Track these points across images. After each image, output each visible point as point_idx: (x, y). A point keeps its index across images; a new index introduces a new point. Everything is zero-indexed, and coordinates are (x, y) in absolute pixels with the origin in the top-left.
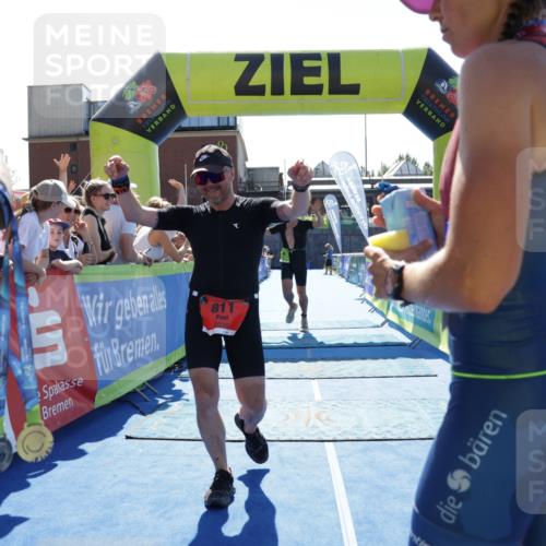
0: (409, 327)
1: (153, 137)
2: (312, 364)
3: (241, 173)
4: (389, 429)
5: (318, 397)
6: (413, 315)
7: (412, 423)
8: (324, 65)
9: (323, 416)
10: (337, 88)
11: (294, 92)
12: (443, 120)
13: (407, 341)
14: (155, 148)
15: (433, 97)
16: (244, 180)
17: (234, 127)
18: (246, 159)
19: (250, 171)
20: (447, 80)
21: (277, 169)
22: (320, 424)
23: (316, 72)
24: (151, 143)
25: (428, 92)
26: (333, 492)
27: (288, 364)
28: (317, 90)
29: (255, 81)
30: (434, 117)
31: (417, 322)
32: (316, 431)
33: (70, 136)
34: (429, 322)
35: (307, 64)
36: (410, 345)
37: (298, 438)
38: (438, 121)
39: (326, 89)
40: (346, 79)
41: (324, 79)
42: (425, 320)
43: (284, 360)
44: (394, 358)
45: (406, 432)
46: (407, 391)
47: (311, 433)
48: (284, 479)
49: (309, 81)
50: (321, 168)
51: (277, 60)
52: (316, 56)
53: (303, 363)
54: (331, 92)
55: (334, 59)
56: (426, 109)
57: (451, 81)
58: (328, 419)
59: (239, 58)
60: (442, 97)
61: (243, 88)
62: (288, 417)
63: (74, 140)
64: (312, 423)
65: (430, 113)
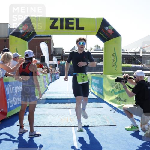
0: (96, 94)
1: (27, 40)
2: (69, 104)
3: (52, 49)
4: (89, 123)
5: (71, 114)
6: (97, 90)
7: (96, 121)
8: (75, 21)
9: (72, 119)
10: (78, 28)
11: (66, 29)
12: (106, 37)
13: (96, 97)
14: (28, 43)
15: (104, 31)
16: (53, 51)
17: (50, 37)
18: (54, 45)
19: (54, 48)
20: (108, 27)
21: (62, 48)
22: (70, 122)
23: (72, 23)
24: (26, 42)
25: (102, 30)
26: (73, 142)
27: (63, 104)
28: (72, 28)
29: (56, 25)
30: (104, 36)
31: (98, 92)
32: (69, 124)
33: (4, 38)
34: (102, 93)
35: (70, 21)
36: (97, 98)
37: (65, 126)
38: (105, 38)
39: (75, 28)
40: (80, 26)
41: (74, 25)
42: (100, 92)
43: (62, 103)
44: (92, 102)
45: (94, 124)
46: (95, 112)
47: (68, 124)
48: (60, 138)
49: (70, 26)
50: (74, 48)
51: (62, 20)
52: (72, 19)
53: (67, 104)
54: (76, 29)
55: (77, 20)
56: (102, 34)
57: (109, 27)
58: (73, 120)
59: (51, 19)
60: (107, 31)
61: (52, 27)
62: (62, 120)
63: (6, 39)
64: (68, 122)
65: (103, 35)
